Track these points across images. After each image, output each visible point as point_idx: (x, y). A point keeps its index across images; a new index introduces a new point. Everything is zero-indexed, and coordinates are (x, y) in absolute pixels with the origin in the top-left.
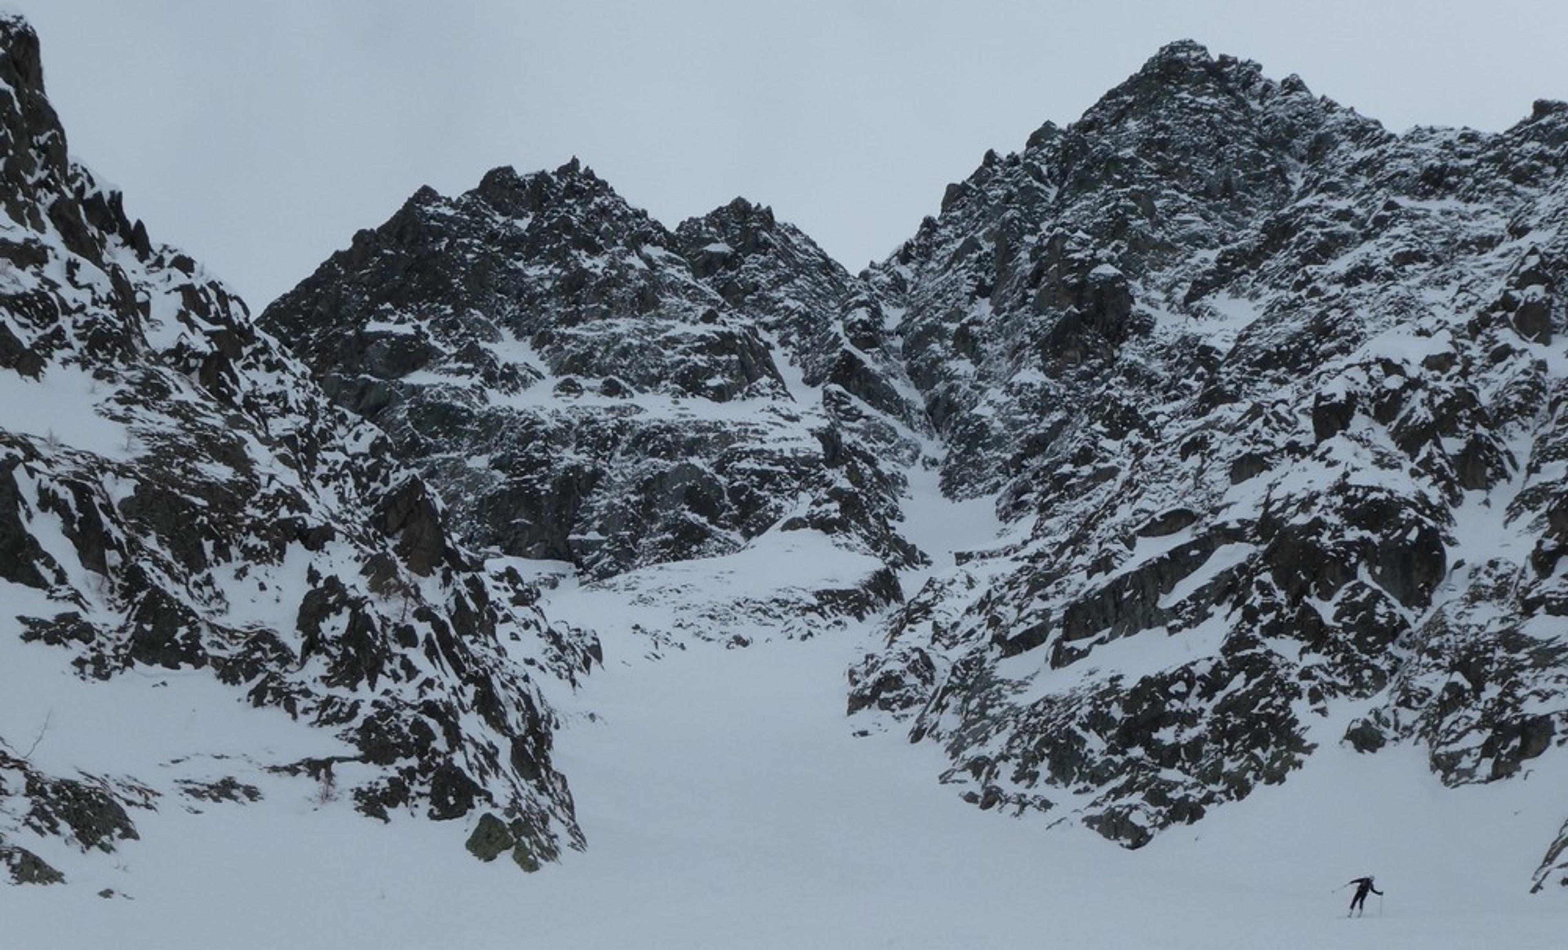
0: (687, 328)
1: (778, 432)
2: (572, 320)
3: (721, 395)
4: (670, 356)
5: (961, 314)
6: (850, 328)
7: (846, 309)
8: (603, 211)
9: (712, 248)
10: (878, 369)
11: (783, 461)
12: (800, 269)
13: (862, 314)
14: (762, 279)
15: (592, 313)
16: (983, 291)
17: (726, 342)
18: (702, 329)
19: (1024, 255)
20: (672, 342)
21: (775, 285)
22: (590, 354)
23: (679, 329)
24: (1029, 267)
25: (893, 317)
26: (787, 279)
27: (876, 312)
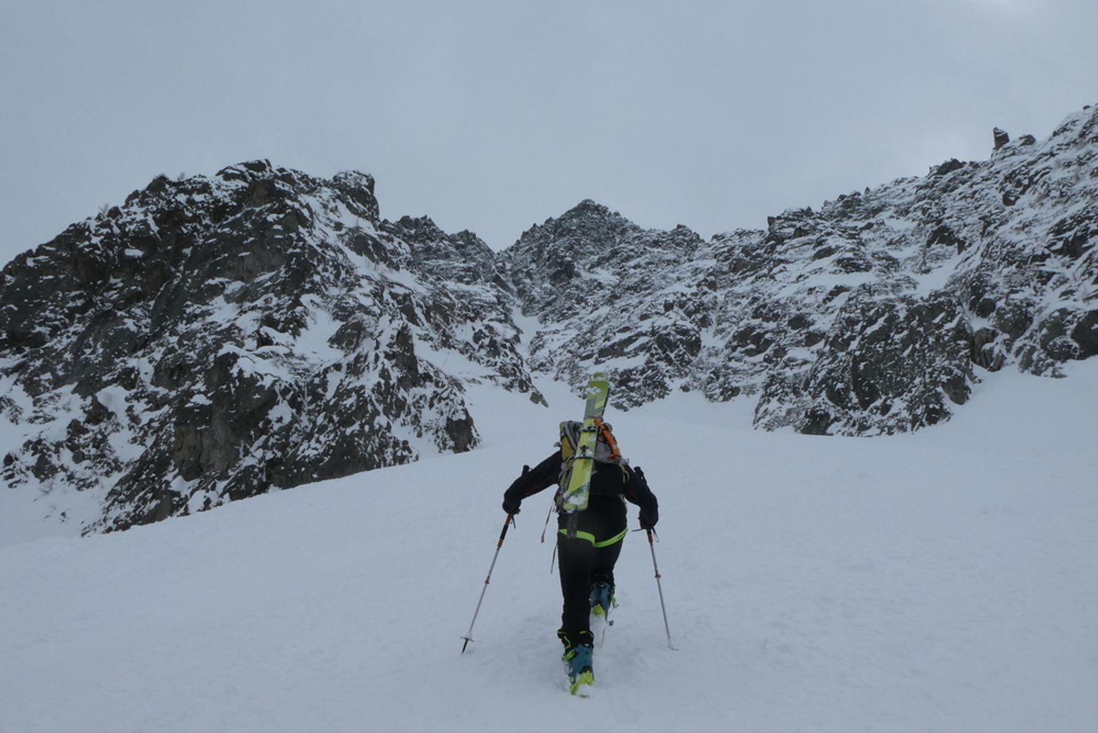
0: (458, 264)
1: (484, 295)
2: (427, 259)
3: (468, 283)
4: (454, 271)
5: (527, 267)
6: (497, 268)
7: (496, 263)
8: (434, 230)
9: (459, 242)
10: (504, 279)
11: (486, 303)
12: (483, 250)
13: (500, 264)
14: (472, 252)
15: (433, 258)
16: (533, 261)
17: (469, 269)
18: (462, 265)
19: (545, 253)
20: (455, 268)
21: (476, 254)
22: (432, 269)
23: (456, 264)
24: (547, 256)
25: (508, 266)
26: (479, 253)
27: (504, 264)
